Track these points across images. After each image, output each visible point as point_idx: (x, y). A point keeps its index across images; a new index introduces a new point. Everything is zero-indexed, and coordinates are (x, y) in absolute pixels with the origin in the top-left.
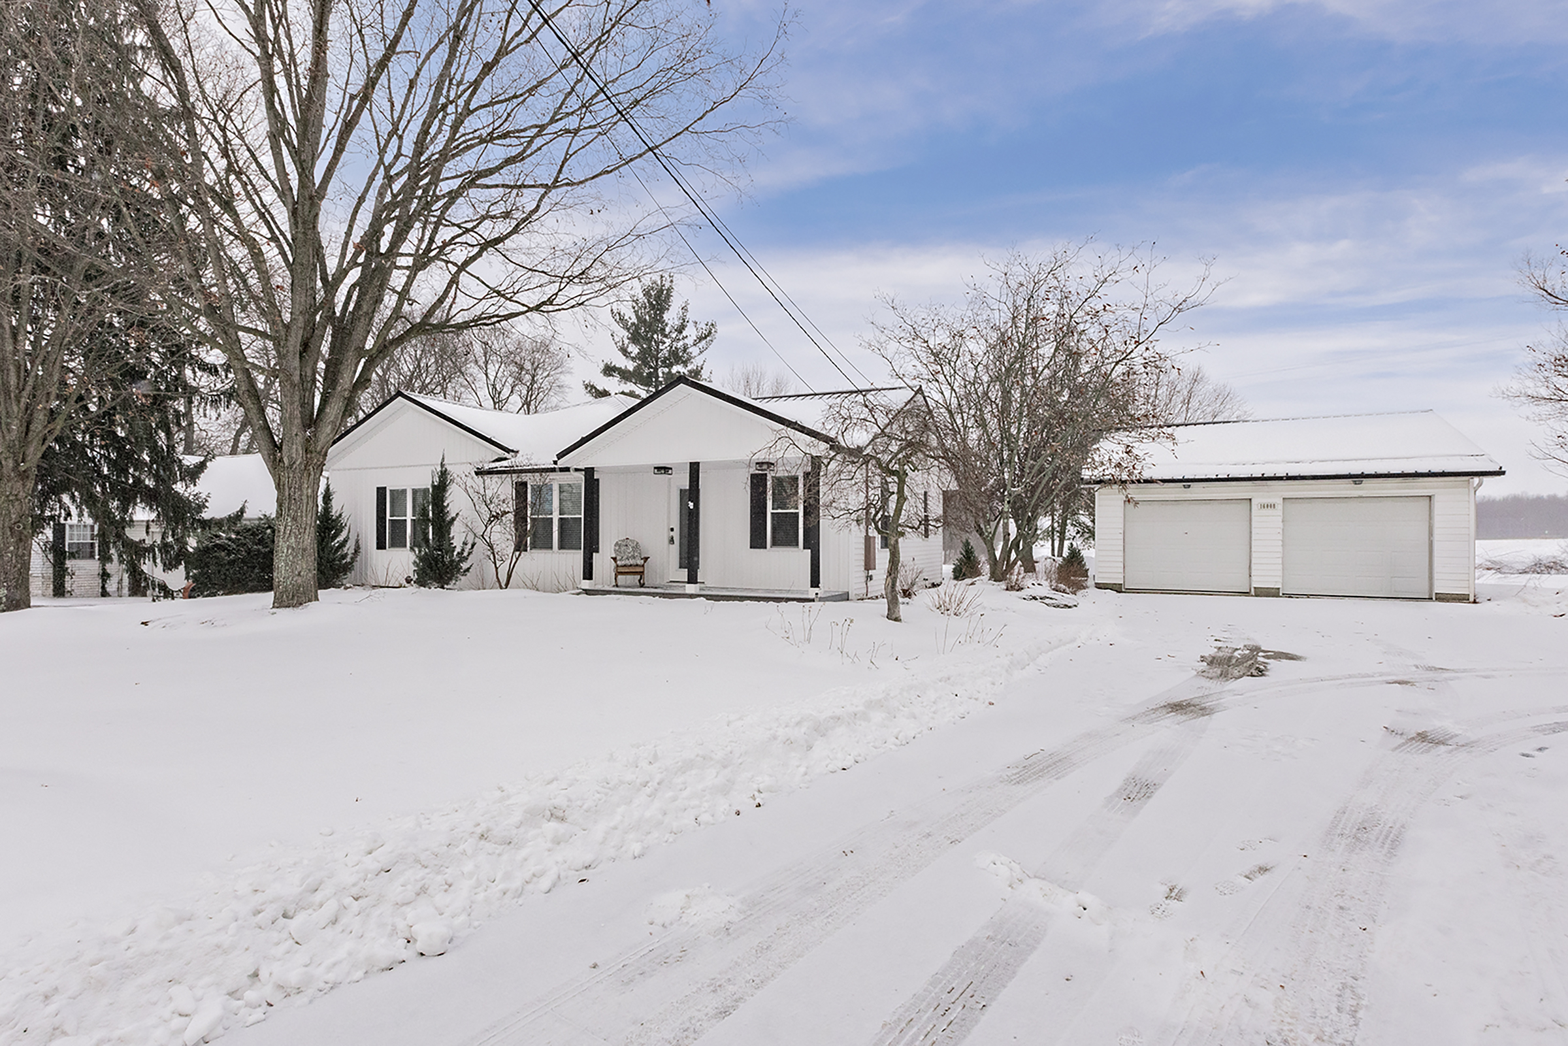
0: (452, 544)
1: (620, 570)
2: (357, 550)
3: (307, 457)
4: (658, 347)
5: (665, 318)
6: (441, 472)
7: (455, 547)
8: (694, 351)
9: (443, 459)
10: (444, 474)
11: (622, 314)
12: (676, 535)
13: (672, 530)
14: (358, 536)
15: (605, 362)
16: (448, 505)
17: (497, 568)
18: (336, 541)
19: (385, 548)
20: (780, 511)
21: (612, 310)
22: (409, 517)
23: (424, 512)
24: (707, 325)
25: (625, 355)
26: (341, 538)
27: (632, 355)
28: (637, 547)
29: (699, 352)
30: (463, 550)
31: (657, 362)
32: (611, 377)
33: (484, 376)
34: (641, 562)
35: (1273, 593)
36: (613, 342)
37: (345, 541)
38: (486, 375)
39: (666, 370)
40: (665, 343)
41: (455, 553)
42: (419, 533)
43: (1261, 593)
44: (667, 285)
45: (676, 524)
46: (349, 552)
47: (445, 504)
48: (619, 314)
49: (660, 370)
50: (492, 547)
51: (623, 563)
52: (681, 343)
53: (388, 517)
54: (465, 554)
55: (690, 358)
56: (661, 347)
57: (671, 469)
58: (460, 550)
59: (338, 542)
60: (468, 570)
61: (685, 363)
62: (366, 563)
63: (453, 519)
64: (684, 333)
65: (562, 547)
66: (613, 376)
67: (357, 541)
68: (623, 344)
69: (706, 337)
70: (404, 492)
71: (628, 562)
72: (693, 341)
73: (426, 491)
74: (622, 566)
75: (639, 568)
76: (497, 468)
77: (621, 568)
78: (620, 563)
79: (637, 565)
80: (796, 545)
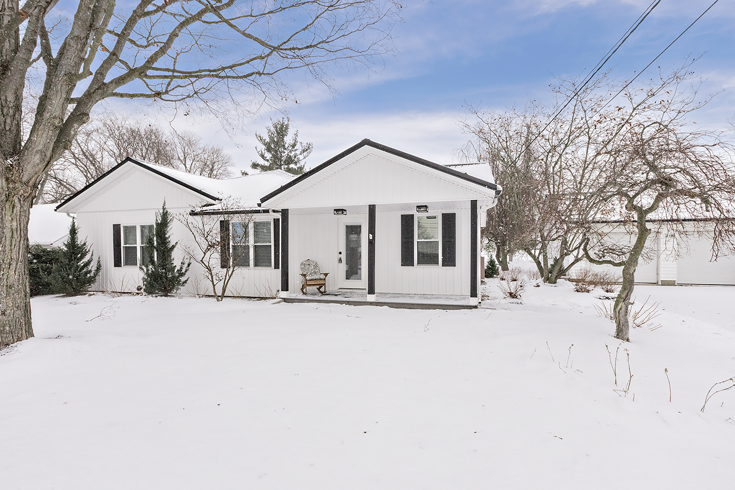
0: (173, 264)
1: (309, 283)
2: (99, 268)
3: (8, 188)
4: (281, 155)
5: (285, 140)
6: (163, 213)
7: (176, 266)
8: (301, 157)
9: (165, 204)
10: (165, 215)
11: (261, 136)
12: (343, 257)
13: (340, 253)
14: (99, 258)
15: (253, 161)
16: (169, 236)
17: (214, 285)
18: (82, 262)
19: (121, 266)
21: (256, 134)
22: (139, 245)
23: (150, 241)
24: (307, 144)
25: (263, 158)
26: (86, 259)
27: (267, 159)
28: (316, 266)
29: (303, 157)
30: (181, 268)
31: (281, 162)
32: (256, 170)
33: (184, 166)
34: (322, 277)
35: (671, 283)
36: (257, 152)
37: (89, 262)
38: (185, 165)
39: (286, 166)
40: (285, 153)
41: (176, 271)
42: (147, 256)
43: (665, 283)
44: (286, 123)
45: (343, 249)
46: (93, 269)
47: (167, 236)
48: (260, 137)
49: (282, 166)
50: (210, 270)
51: (311, 278)
52: (293, 153)
53: (122, 245)
54: (183, 271)
55: (299, 161)
56: (283, 155)
57: (345, 211)
58: (179, 268)
59: (83, 262)
60: (185, 282)
61: (296, 163)
62: (106, 277)
63: (173, 247)
64: (296, 148)
65: (256, 265)
66: (257, 169)
67: (99, 262)
68: (262, 153)
69: (307, 150)
70: (134, 228)
71: (314, 277)
72: (300, 152)
73: (151, 227)
74: (310, 280)
75: (322, 281)
76: (207, 210)
77: (309, 282)
78: (308, 278)
79: (320, 279)
80: (437, 264)
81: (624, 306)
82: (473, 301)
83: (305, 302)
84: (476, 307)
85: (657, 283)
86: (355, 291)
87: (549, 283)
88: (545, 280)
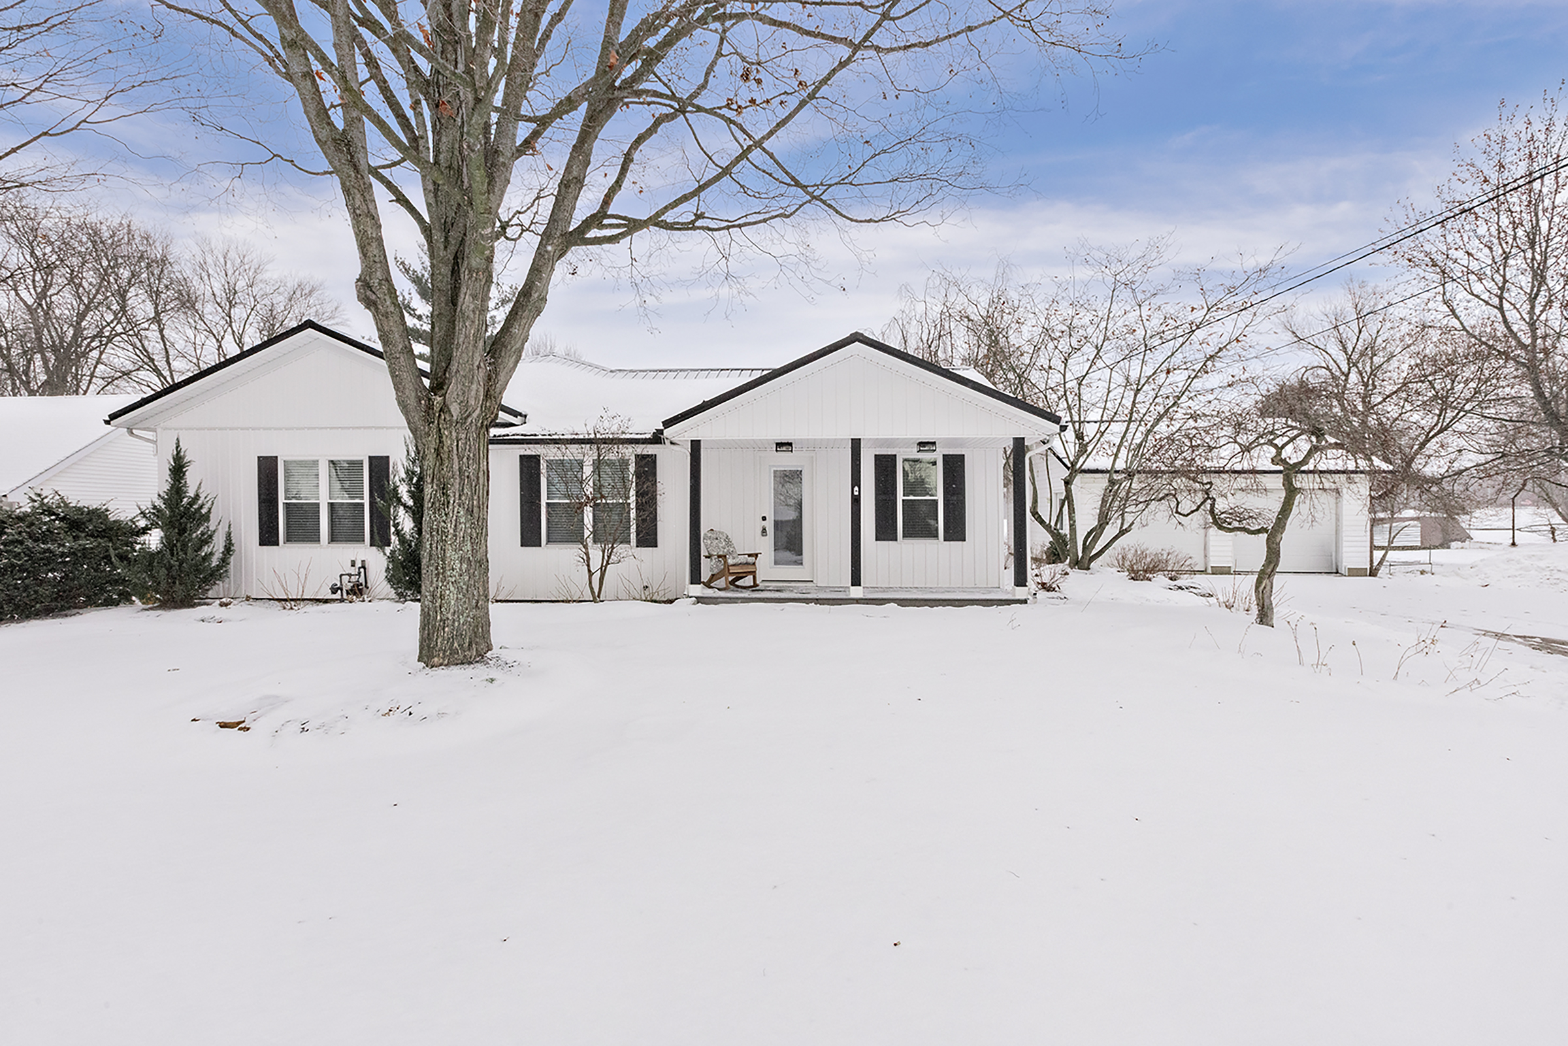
2: (228, 549)
12: (770, 525)
13: (764, 519)
14: (228, 530)
18: (195, 535)
19: (278, 545)
20: (912, 498)
22: (324, 499)
26: (201, 533)
34: (749, 559)
35: (1225, 572)
37: (212, 535)
45: (769, 513)
46: (217, 551)
51: (734, 561)
53: (281, 500)
57: (793, 446)
59: (198, 536)
62: (245, 567)
65: (599, 539)
67: (229, 535)
70: (312, 463)
71: (738, 560)
74: (733, 565)
75: (750, 567)
76: (508, 435)
77: (734, 568)
78: (730, 561)
79: (747, 564)
80: (934, 537)
81: (1269, 584)
82: (1021, 593)
83: (736, 603)
84: (1025, 602)
85: (1206, 570)
86: (793, 584)
87: (1079, 568)
88: (1072, 565)
